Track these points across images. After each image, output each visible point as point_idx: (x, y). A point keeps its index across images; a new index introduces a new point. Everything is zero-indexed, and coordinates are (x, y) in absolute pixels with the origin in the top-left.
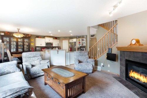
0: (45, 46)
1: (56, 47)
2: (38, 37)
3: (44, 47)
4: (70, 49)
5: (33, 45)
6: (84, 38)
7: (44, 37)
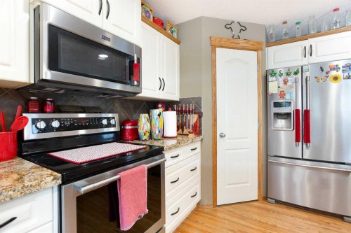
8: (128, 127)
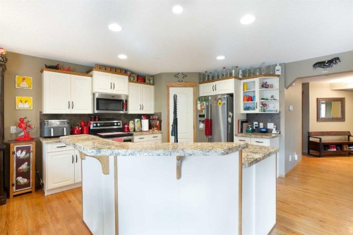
0: (90, 112)
1: (140, 116)
2: (55, 67)
3: (89, 115)
4: (202, 126)
5: (26, 106)
6: (274, 75)
7: (87, 70)
8: (126, 126)
